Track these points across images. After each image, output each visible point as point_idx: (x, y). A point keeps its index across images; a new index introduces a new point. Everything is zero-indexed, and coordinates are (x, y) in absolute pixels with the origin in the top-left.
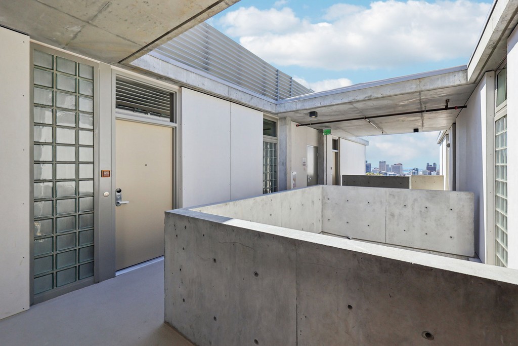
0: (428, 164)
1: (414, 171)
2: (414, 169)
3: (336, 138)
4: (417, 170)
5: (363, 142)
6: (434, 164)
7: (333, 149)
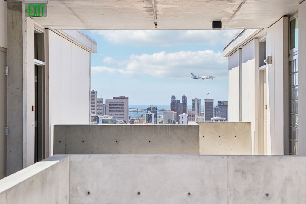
0: (173, 97)
1: (149, 113)
2: (149, 109)
3: (41, 30)
4: (154, 109)
5: (88, 44)
6: (184, 97)
7: (35, 58)
